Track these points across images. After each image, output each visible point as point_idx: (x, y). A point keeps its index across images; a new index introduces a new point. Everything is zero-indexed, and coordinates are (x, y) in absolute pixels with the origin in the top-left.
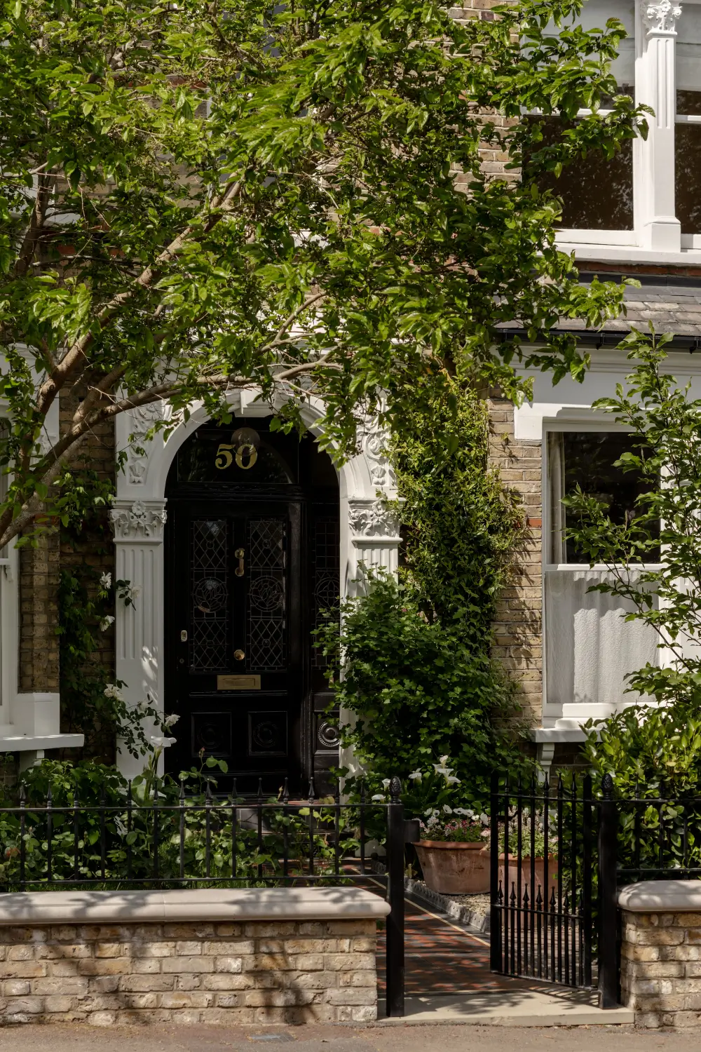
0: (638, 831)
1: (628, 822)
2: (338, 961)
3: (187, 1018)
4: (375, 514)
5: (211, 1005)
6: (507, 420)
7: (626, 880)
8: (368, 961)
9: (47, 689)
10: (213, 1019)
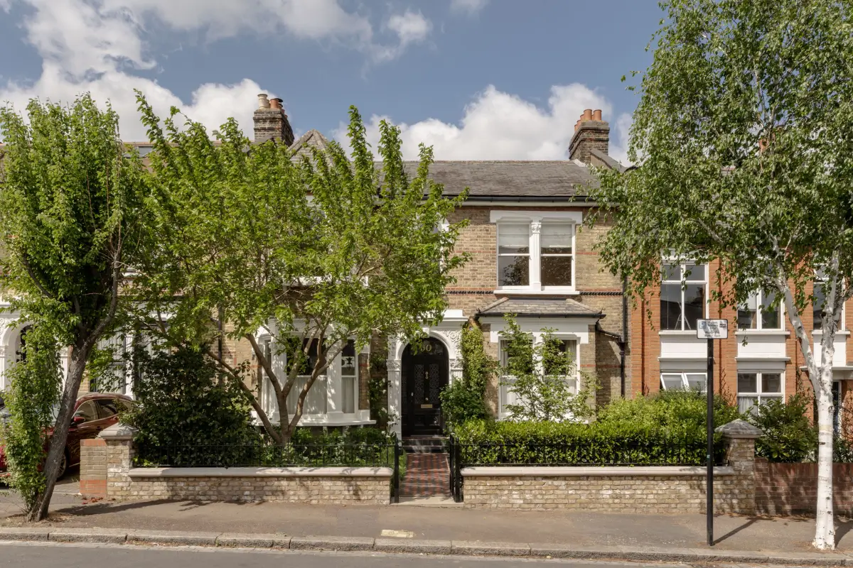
0: (466, 453)
1: (463, 450)
2: (379, 488)
3: (337, 502)
4: (456, 363)
5: (344, 499)
6: (489, 337)
7: (462, 467)
8: (388, 488)
9: (365, 409)
10: (344, 503)
